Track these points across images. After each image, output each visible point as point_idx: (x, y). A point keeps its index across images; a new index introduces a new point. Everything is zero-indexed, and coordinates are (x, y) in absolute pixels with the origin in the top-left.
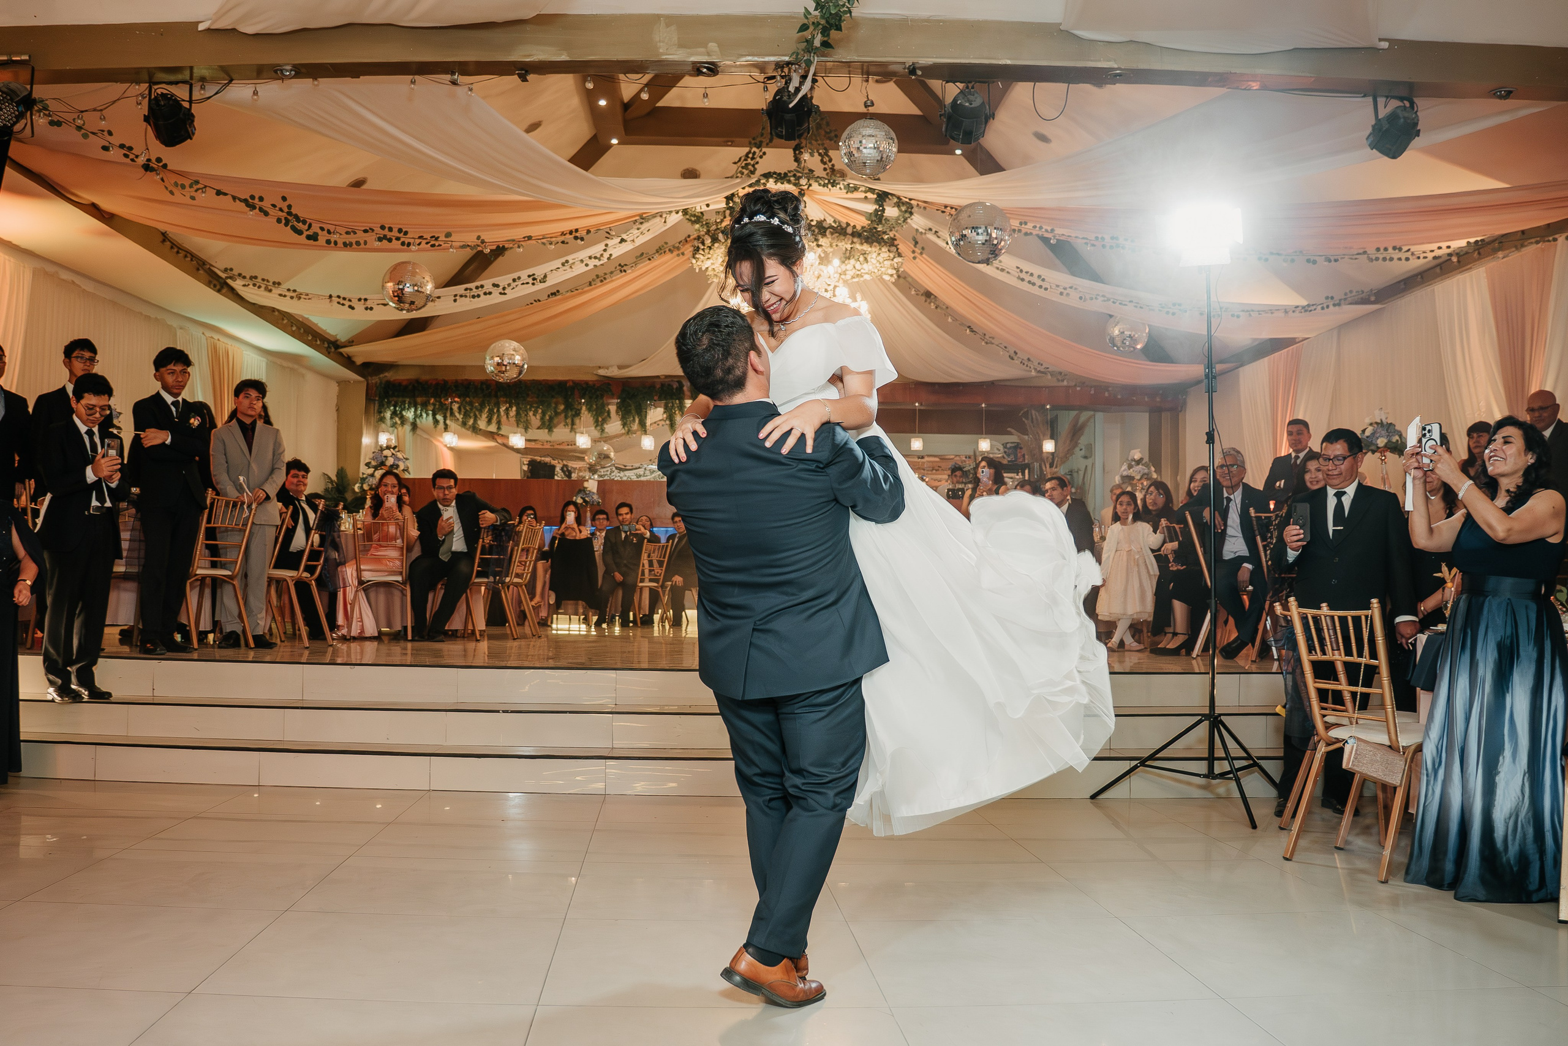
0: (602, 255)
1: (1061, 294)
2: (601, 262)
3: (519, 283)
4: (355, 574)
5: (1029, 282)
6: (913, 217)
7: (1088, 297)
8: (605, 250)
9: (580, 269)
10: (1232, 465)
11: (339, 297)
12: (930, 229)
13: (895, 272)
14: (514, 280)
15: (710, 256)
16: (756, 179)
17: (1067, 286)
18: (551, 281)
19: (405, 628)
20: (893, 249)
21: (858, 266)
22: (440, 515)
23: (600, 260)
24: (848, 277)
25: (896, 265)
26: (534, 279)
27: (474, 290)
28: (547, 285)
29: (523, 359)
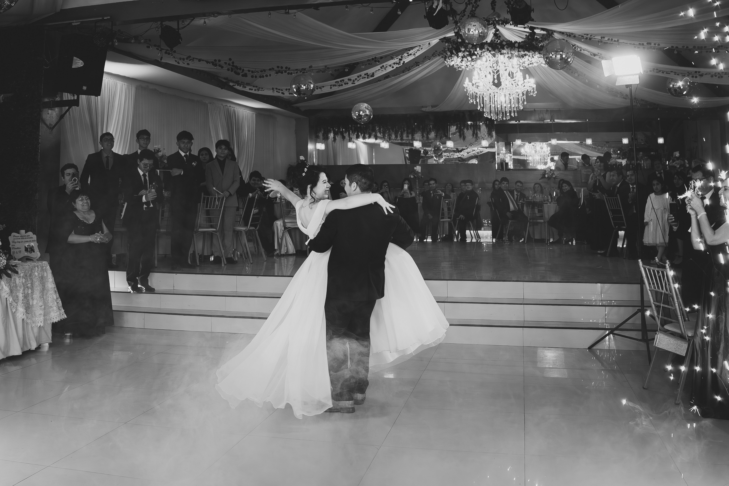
2: (400, 66)
3: (360, 78)
4: (282, 225)
8: (401, 60)
9: (389, 69)
11: (277, 89)
23: (399, 65)
26: (368, 76)
27: (340, 82)
28: (375, 77)
29: (370, 111)
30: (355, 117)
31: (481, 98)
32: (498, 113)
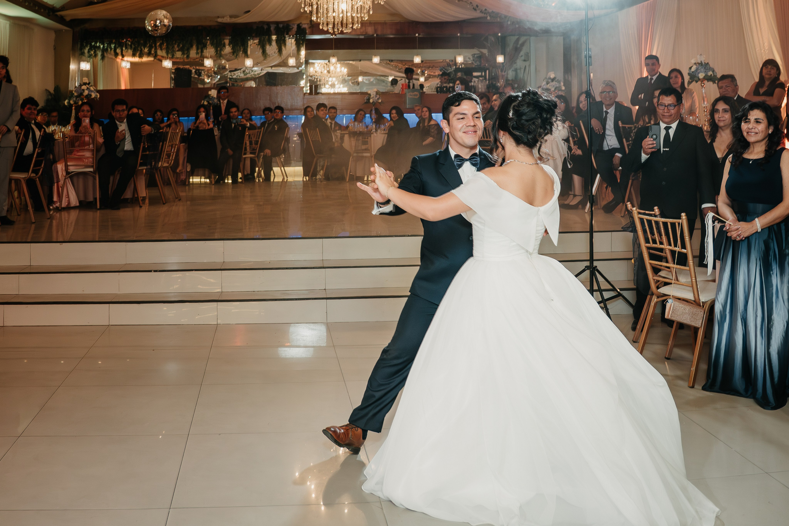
4: (64, 168)
10: (610, 91)
19: (96, 199)
22: (118, 129)
29: (168, 21)
30: (150, 28)
31: (319, 6)
32: (338, 24)
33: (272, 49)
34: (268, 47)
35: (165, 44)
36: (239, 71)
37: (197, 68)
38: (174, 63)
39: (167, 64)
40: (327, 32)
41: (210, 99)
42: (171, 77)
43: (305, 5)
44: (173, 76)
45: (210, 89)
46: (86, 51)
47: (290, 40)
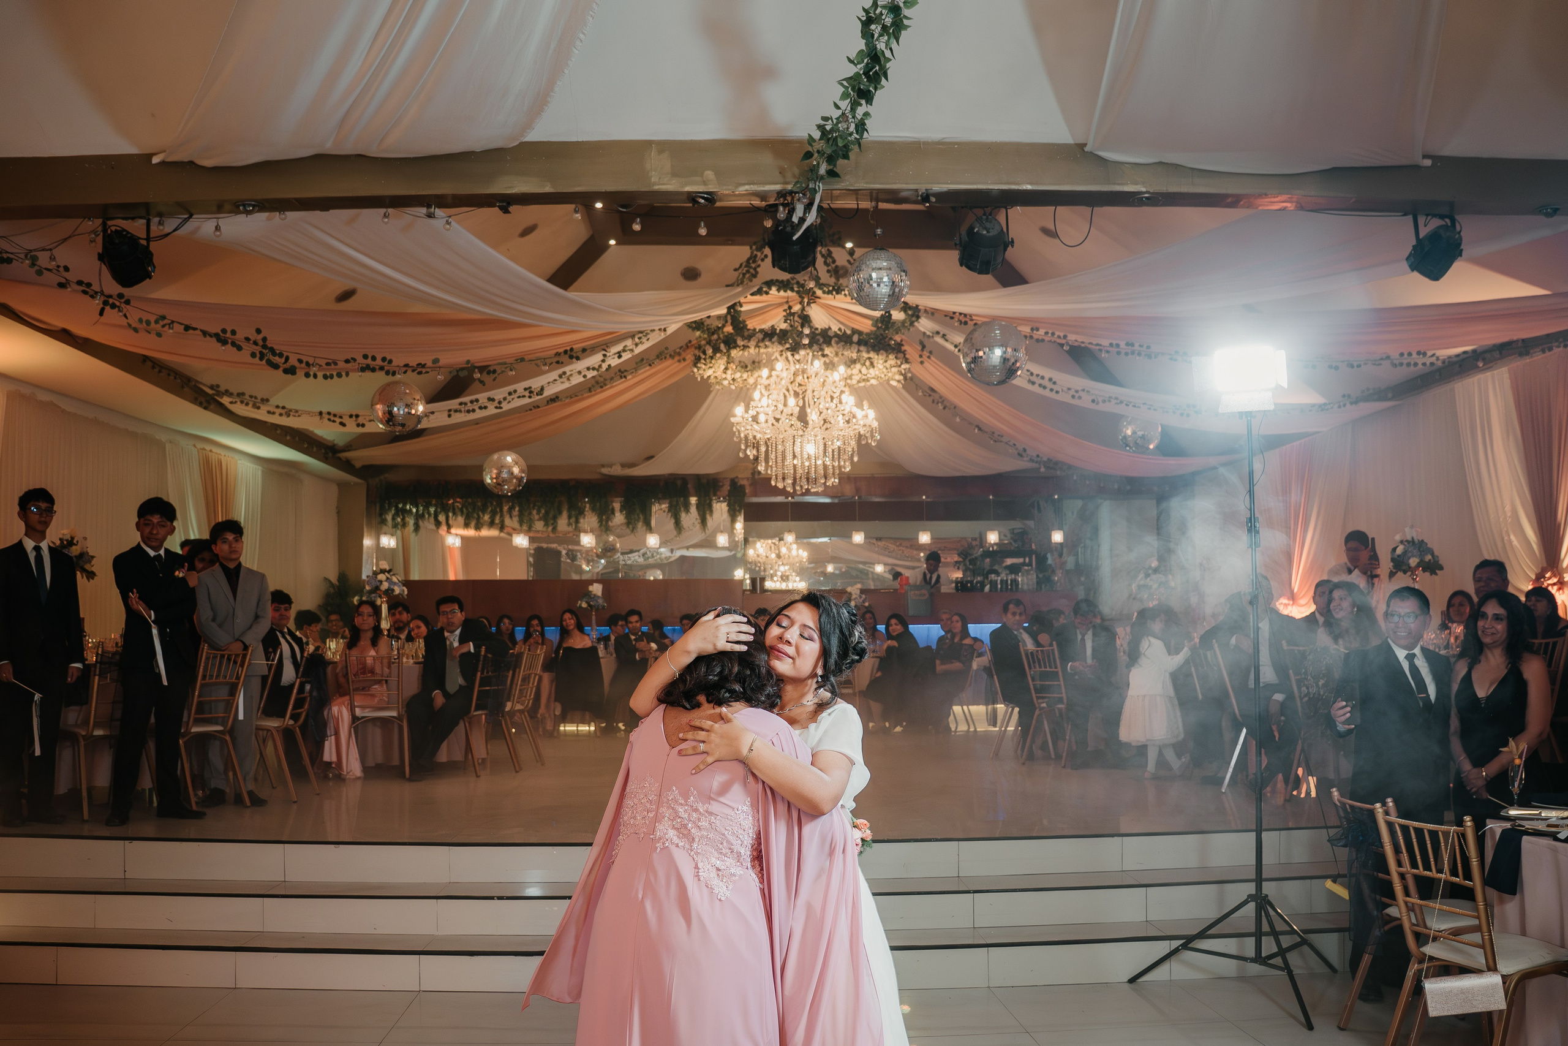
0: (600, 366)
1: (1073, 397)
2: (599, 373)
3: (515, 396)
5: (1040, 385)
6: (920, 320)
7: (1100, 400)
8: (603, 361)
9: (577, 380)
11: (329, 413)
12: (938, 333)
13: (902, 377)
14: (510, 394)
15: (711, 365)
16: (758, 287)
17: (1080, 389)
18: (548, 392)
20: (901, 355)
21: (864, 370)
23: (597, 371)
24: (854, 382)
25: (903, 372)
26: (531, 392)
27: (469, 404)
28: (544, 395)
29: (522, 471)
30: (491, 482)
31: (770, 449)
32: (801, 478)
33: (690, 518)
34: (683, 515)
35: (517, 509)
36: (637, 553)
37: (570, 547)
38: (532, 540)
39: (521, 541)
40: (783, 492)
41: (591, 598)
42: (528, 561)
43: (747, 446)
44: (531, 559)
45: (591, 582)
46: (389, 517)
47: (719, 504)
